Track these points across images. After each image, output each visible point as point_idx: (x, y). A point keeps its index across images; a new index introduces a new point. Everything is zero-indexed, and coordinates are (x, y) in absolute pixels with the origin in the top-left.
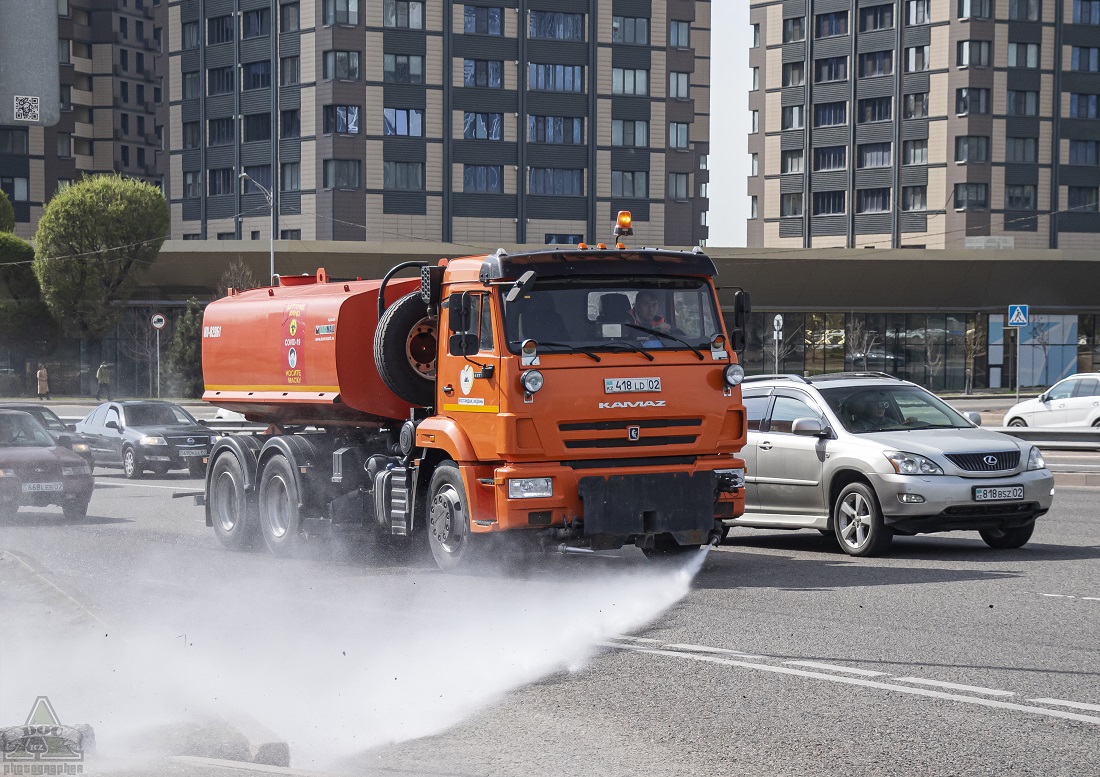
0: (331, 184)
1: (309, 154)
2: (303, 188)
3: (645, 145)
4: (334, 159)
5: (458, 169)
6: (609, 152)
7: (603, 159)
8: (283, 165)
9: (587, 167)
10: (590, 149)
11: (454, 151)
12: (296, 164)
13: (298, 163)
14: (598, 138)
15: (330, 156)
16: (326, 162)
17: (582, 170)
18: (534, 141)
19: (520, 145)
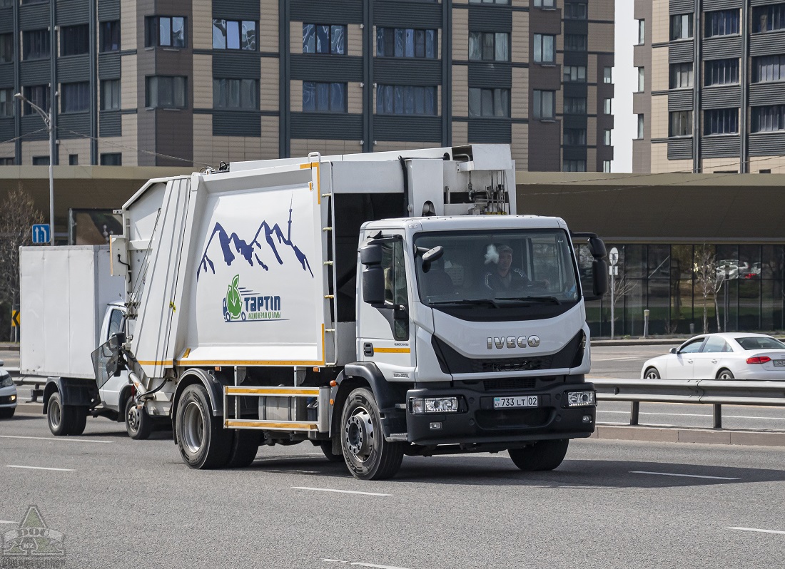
0: (154, 104)
1: (130, 70)
2: (123, 107)
3: (506, 59)
4: (158, 76)
5: (297, 86)
6: (466, 67)
7: (460, 75)
8: (103, 82)
9: (441, 84)
10: (444, 62)
11: (291, 66)
12: (117, 81)
13: (119, 80)
14: (454, 52)
15: (153, 72)
16: (148, 78)
17: (436, 87)
18: (381, 55)
19: (366, 60)
